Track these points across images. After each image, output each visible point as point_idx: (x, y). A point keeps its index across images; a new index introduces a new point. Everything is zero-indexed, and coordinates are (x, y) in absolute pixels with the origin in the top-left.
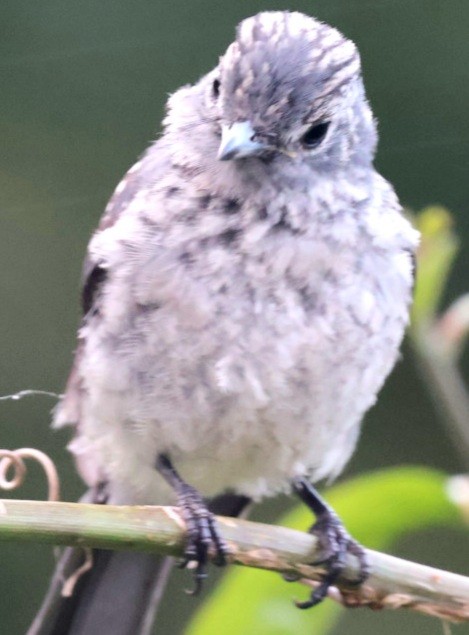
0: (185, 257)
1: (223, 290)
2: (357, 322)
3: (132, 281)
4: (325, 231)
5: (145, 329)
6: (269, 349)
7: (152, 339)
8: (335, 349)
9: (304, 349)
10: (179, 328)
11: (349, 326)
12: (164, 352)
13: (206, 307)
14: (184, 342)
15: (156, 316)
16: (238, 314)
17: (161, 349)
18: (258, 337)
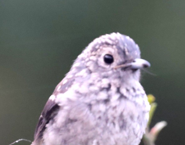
0: (90, 106)
1: (100, 118)
2: (134, 134)
3: (69, 111)
4: (134, 99)
5: (70, 128)
6: (109, 138)
7: (72, 131)
8: (127, 141)
9: (118, 139)
10: (82, 129)
11: (132, 134)
12: (75, 136)
13: (93, 123)
14: (83, 133)
15: (75, 124)
16: (102, 126)
17: (75, 134)
18: (106, 134)
